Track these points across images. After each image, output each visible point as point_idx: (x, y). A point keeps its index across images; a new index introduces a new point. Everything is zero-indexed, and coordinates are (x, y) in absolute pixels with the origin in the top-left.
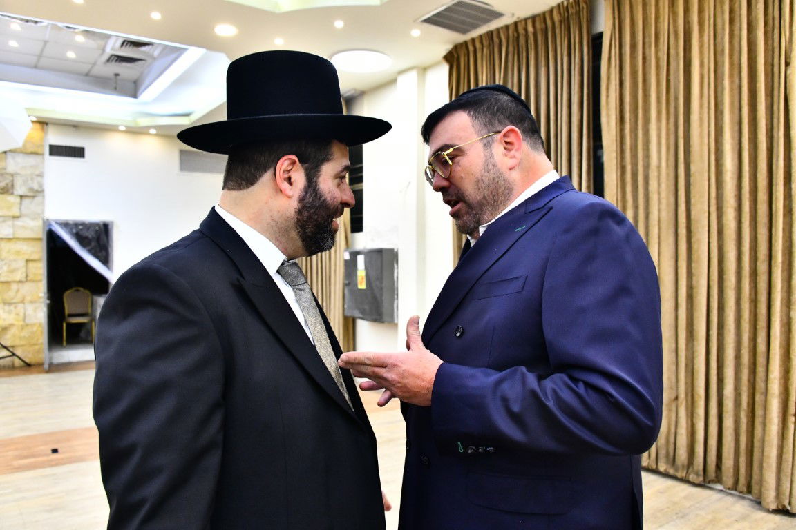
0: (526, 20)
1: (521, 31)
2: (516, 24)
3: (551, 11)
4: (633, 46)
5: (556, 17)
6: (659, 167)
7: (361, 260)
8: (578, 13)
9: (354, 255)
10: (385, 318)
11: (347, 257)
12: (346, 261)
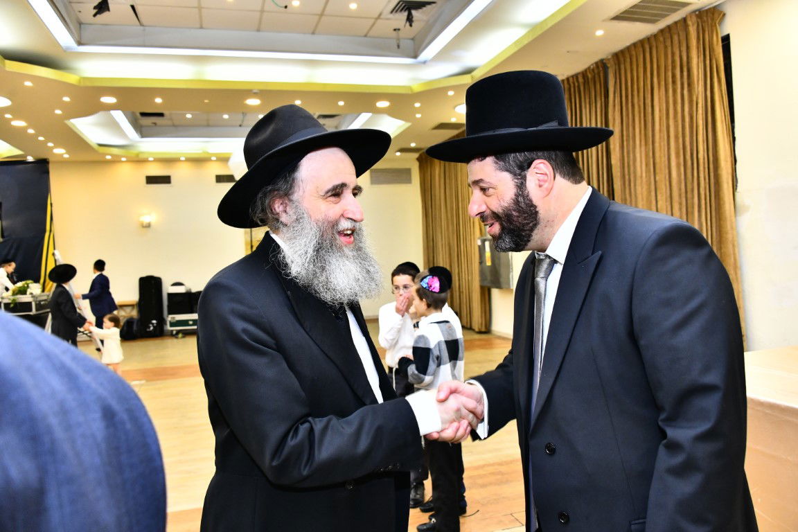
0: (573, 76)
1: (572, 85)
2: (568, 79)
3: (586, 71)
4: (627, 97)
5: (590, 76)
6: (641, 177)
7: (487, 244)
8: (599, 73)
9: (483, 241)
10: (503, 285)
11: (479, 243)
12: (479, 246)
